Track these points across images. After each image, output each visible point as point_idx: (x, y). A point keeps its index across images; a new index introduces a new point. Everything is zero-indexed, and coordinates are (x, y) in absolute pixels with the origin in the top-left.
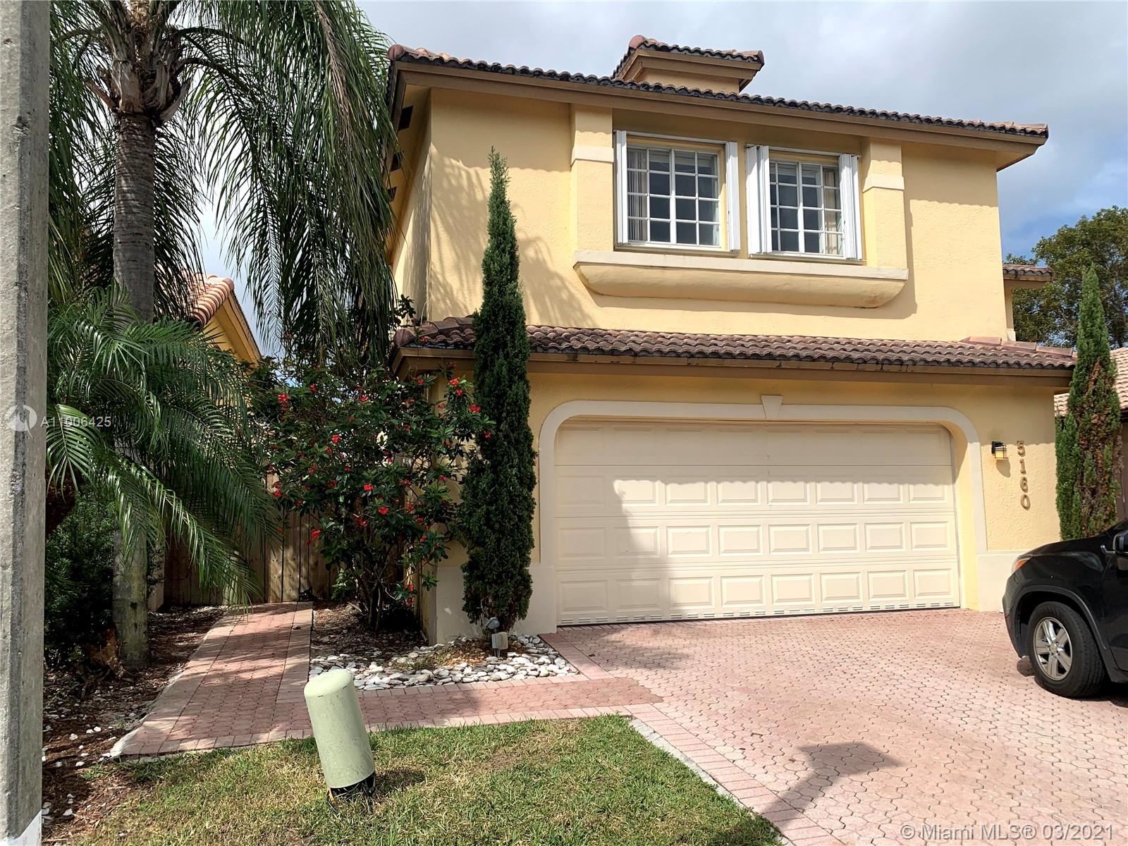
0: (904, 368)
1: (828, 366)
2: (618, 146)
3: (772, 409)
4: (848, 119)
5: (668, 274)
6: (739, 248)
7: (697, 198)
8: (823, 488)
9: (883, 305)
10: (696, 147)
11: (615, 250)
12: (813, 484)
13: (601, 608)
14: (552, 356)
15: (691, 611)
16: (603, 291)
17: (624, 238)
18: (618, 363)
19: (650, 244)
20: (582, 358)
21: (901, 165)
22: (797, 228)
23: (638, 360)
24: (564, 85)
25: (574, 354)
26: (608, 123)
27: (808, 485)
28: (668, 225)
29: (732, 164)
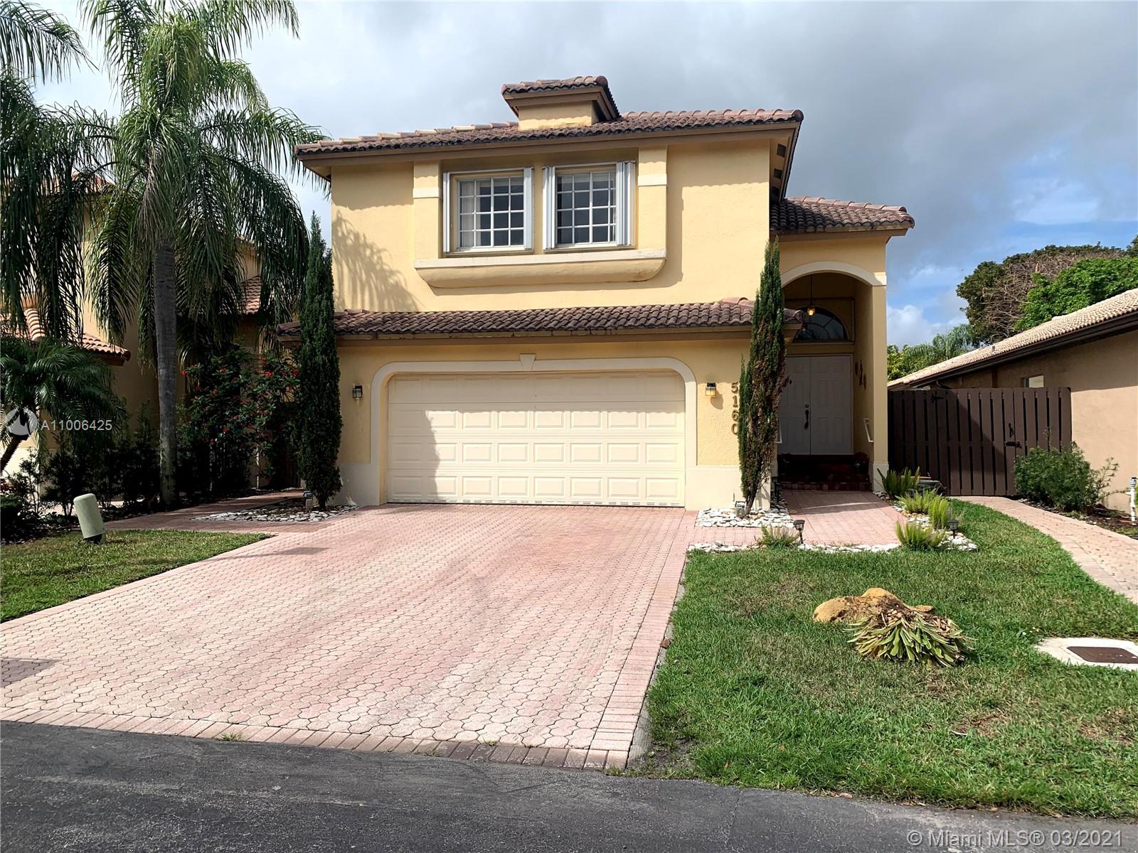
0: (609, 332)
1: (549, 333)
2: (444, 183)
3: (526, 364)
4: (610, 137)
5: (476, 271)
6: (535, 246)
7: (509, 211)
8: (576, 416)
9: (651, 279)
10: (505, 174)
11: (440, 257)
13: (419, 493)
14: (362, 337)
16: (439, 286)
17: (447, 248)
18: (404, 339)
19: (474, 249)
20: (381, 336)
21: (665, 163)
23: (417, 336)
25: (376, 335)
26: (436, 169)
28: (489, 233)
29: (527, 183)
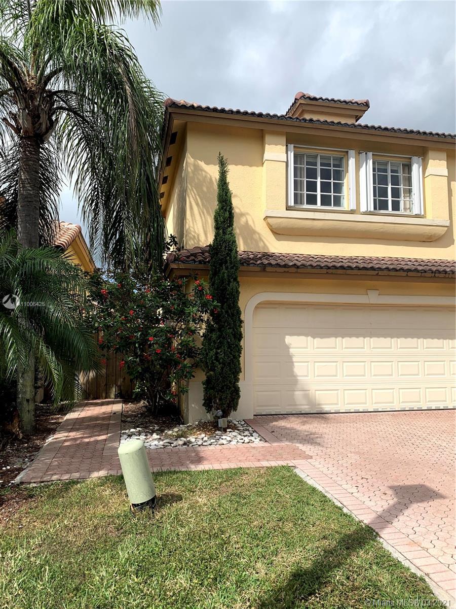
0: (447, 275)
1: (404, 274)
2: (289, 152)
3: (373, 298)
4: (418, 137)
5: (315, 223)
6: (355, 209)
7: (332, 181)
8: (401, 341)
9: (436, 240)
10: (331, 153)
11: (287, 210)
12: (396, 339)
13: (278, 406)
14: (251, 268)
15: (327, 408)
16: (279, 233)
17: (291, 203)
18: (288, 272)
19: (306, 206)
20: (268, 269)
21: (446, 162)
22: (387, 198)
23: (299, 270)
24: (259, 119)
25: (264, 267)
26: (284, 140)
27: (393, 340)
28: (316, 196)
29: (352, 162)
